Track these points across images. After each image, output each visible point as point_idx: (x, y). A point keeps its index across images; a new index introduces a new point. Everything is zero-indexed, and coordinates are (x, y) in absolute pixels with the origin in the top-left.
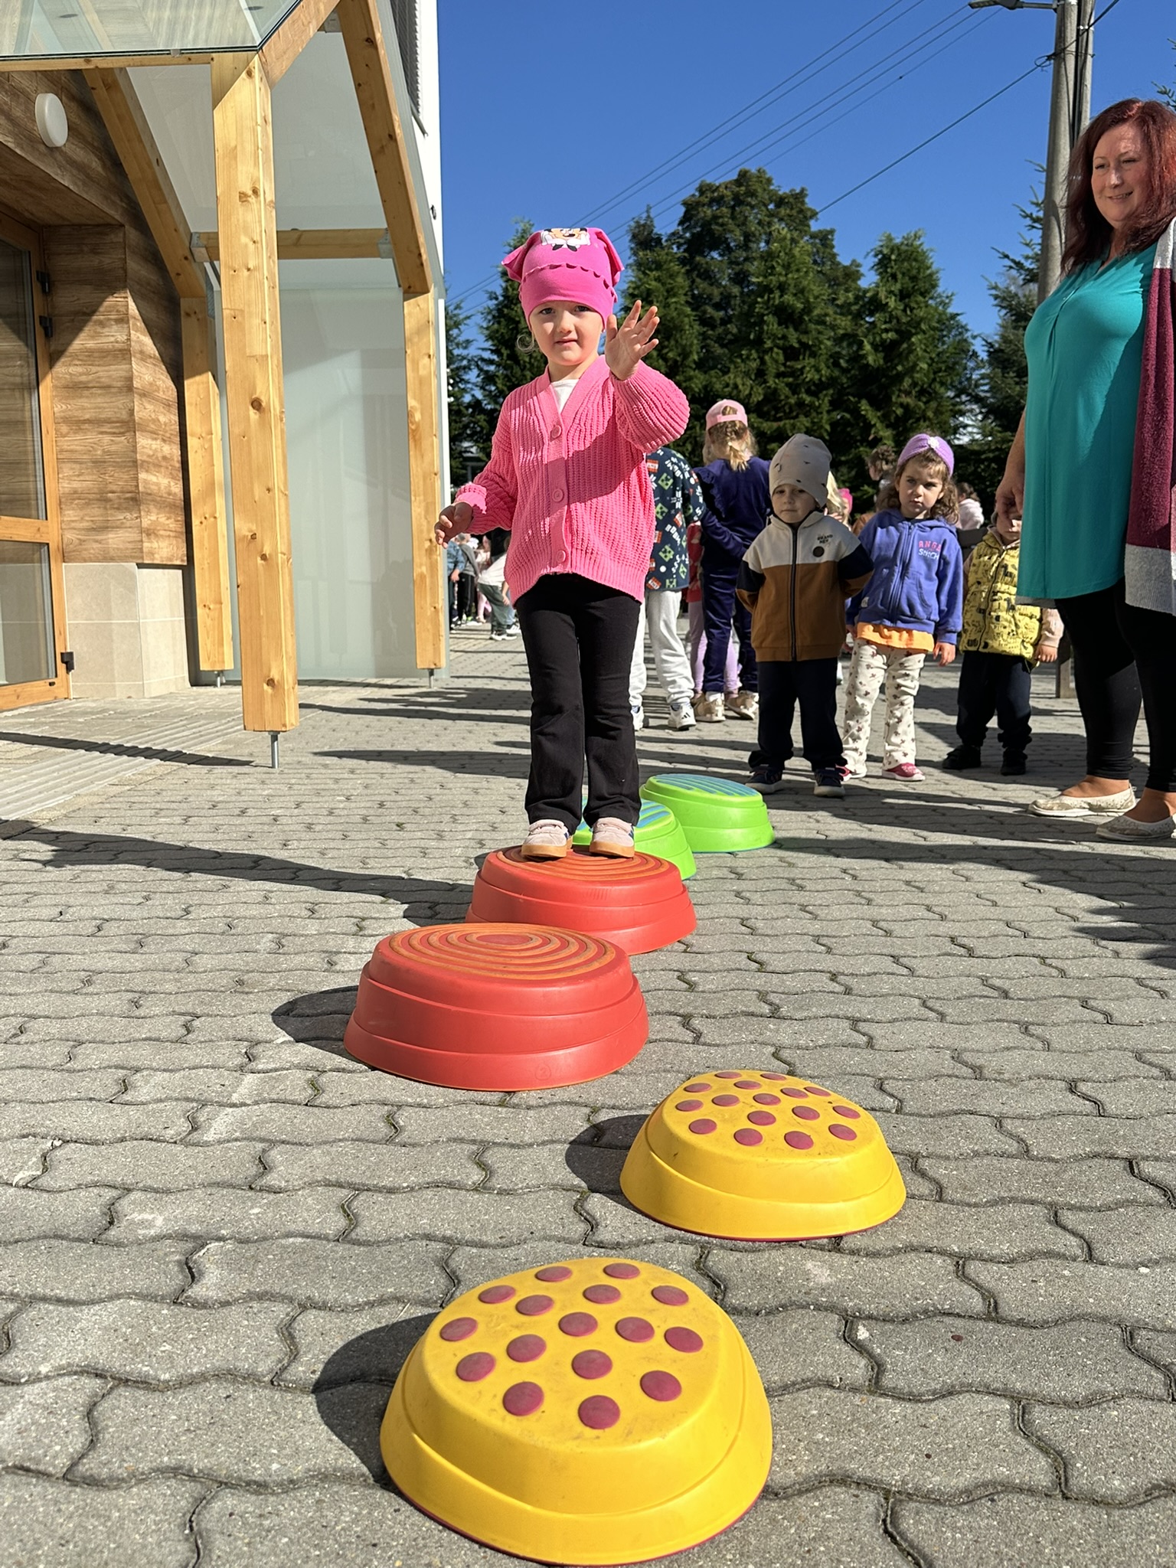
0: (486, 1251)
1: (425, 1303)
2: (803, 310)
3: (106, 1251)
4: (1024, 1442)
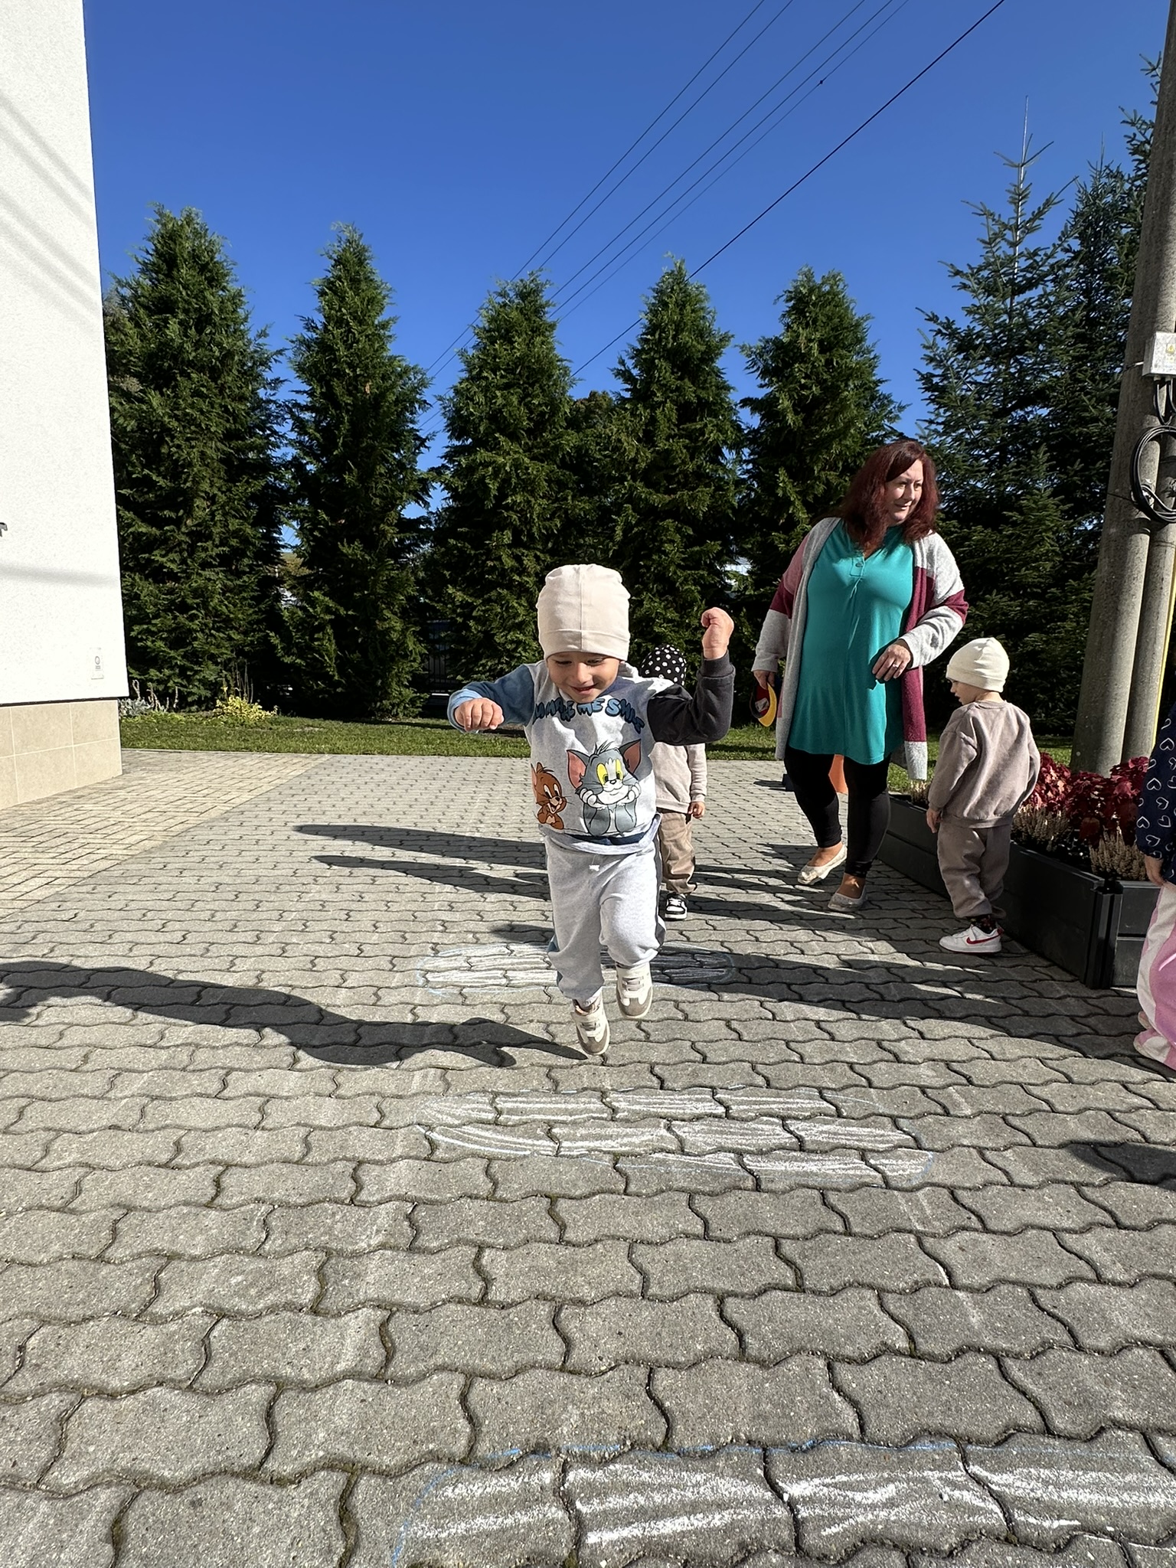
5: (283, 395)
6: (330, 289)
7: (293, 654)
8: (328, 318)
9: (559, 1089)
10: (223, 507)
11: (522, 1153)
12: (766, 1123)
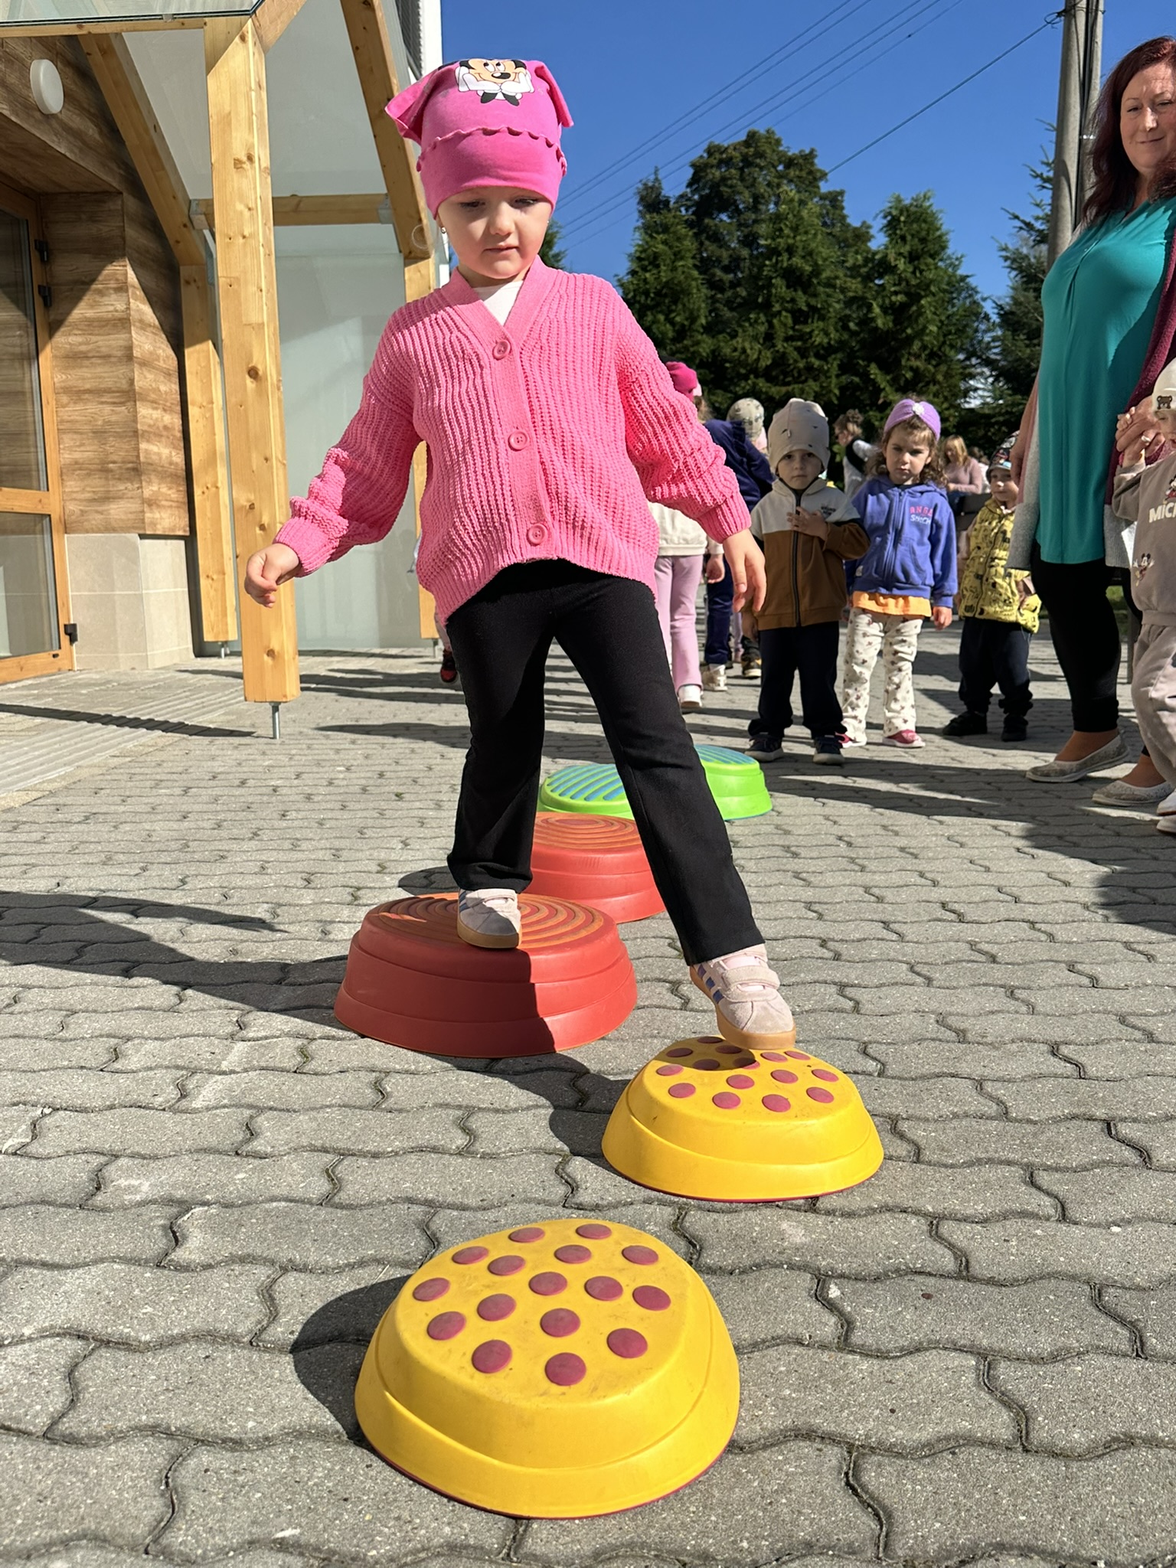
0: (467, 1214)
1: (405, 1264)
2: (811, 272)
3: (92, 1216)
4: (987, 1397)
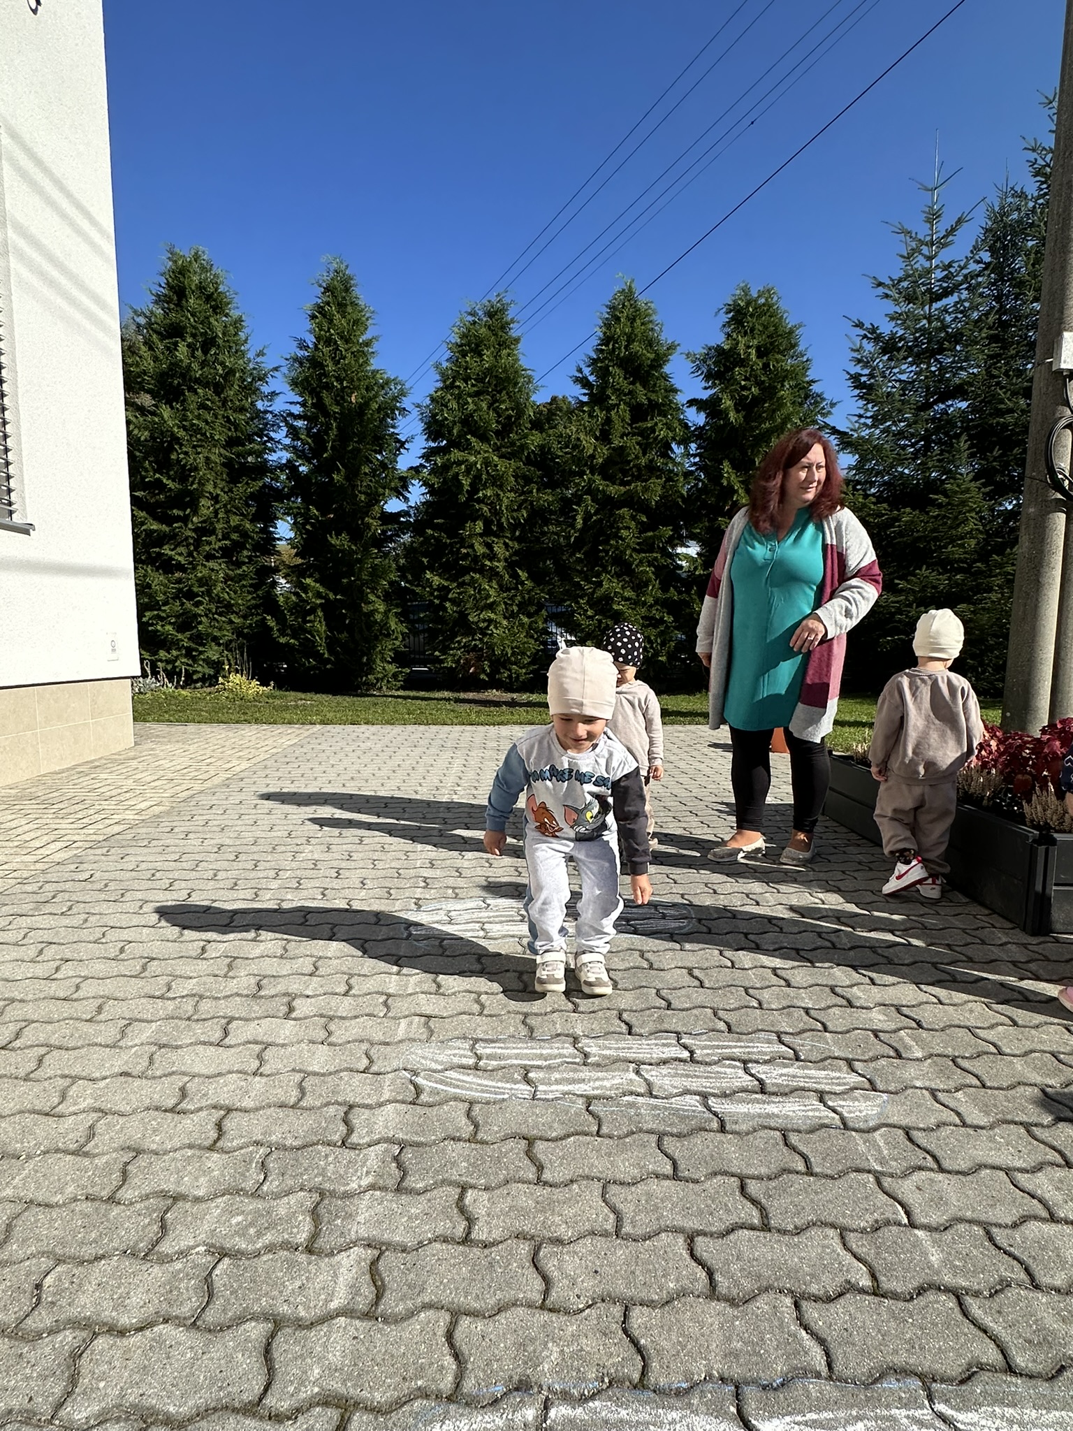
5: (279, 406)
6: (320, 313)
7: (287, 635)
8: (318, 338)
9: (534, 1035)
10: (225, 506)
11: (502, 1097)
12: (729, 1066)
